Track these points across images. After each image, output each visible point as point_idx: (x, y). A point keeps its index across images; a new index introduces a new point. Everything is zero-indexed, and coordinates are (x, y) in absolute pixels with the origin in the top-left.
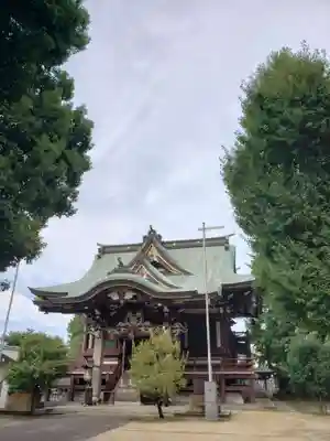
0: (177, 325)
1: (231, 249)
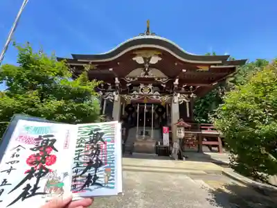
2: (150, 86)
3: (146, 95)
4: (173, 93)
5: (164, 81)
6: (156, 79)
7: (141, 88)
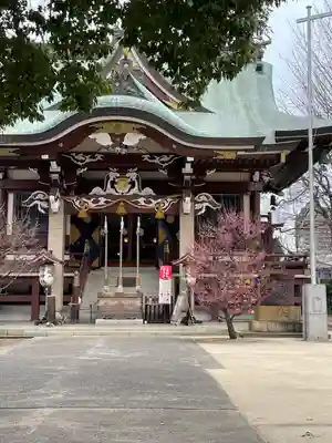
0: (203, 197)
1: (265, 69)
2: (132, 175)
3: (122, 196)
5: (163, 162)
6: (146, 158)
7: (111, 179)
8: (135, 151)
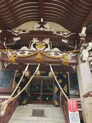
2: (47, 41)
3: (40, 51)
4: (79, 48)
5: (65, 35)
6: (55, 33)
7: (34, 43)
8: (48, 30)
